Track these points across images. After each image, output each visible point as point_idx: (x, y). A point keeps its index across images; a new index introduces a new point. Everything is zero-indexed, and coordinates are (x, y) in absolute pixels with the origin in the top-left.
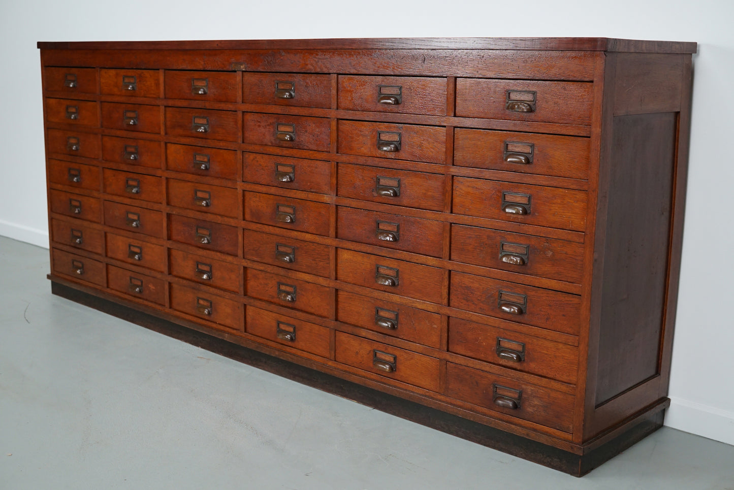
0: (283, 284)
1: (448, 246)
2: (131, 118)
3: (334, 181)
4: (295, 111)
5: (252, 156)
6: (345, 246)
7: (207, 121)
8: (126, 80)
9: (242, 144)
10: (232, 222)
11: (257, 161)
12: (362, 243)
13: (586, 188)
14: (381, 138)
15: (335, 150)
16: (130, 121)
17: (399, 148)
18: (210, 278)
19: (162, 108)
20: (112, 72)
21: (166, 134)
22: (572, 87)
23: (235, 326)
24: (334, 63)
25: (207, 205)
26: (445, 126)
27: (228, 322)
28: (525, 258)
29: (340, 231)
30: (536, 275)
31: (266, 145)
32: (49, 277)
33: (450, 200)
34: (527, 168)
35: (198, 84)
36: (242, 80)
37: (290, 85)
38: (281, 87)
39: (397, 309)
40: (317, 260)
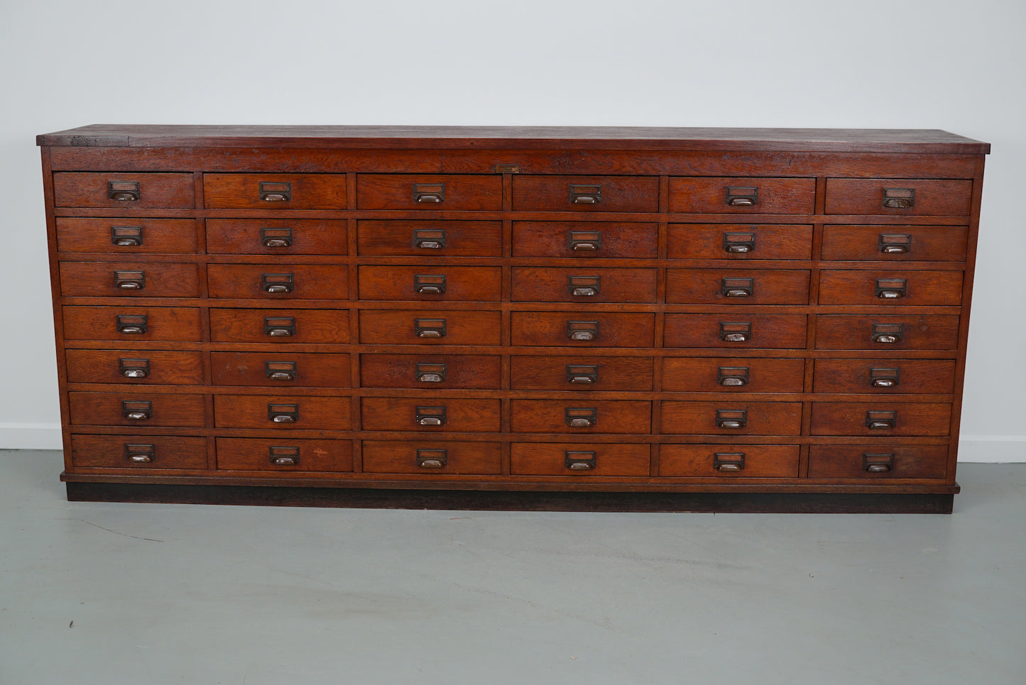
0: (575, 409)
1: (814, 337)
3: (663, 288)
4: (603, 216)
5: (528, 271)
6: (675, 354)
7: (444, 235)
9: (512, 259)
10: (492, 350)
11: (537, 276)
12: (701, 348)
13: (964, 268)
14: (729, 239)
15: (665, 256)
17: (754, 249)
19: (352, 222)
20: (234, 178)
21: (358, 254)
23: (491, 472)
26: (811, 224)
27: (478, 469)
28: (900, 335)
29: (669, 340)
30: (911, 349)
31: (551, 256)
32: (62, 478)
33: (816, 293)
34: (904, 256)
35: (426, 190)
36: (512, 184)
39: (746, 406)
40: (632, 374)
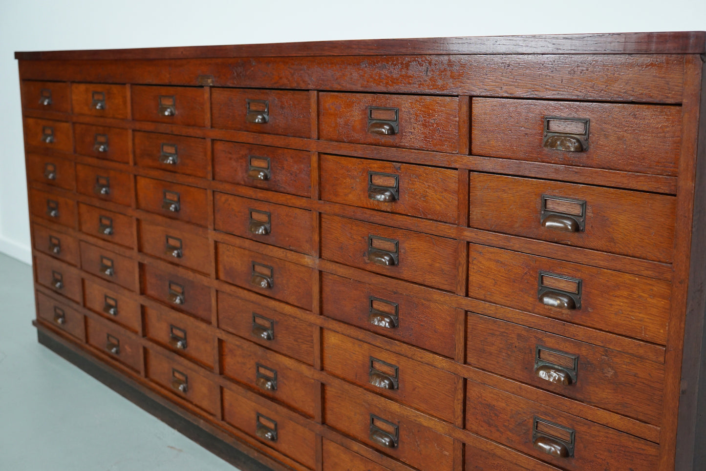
0: (262, 366)
1: (463, 344)
2: (101, 144)
3: (317, 238)
4: (268, 140)
5: (224, 198)
6: (330, 326)
7: (176, 151)
8: (96, 97)
10: (205, 281)
11: (229, 205)
12: (352, 325)
13: (668, 276)
14: (374, 181)
15: (317, 195)
16: (100, 147)
17: (396, 197)
18: (185, 346)
19: (130, 132)
20: (82, 87)
21: (135, 164)
22: (646, 112)
23: (212, 411)
24: (313, 76)
25: (179, 255)
26: (456, 169)
27: (205, 404)
28: (572, 374)
29: (325, 307)
30: (589, 403)
31: (239, 184)
32: (34, 323)
33: (464, 277)
34: (575, 238)
35: (167, 102)
36: (211, 98)
37: (264, 105)
38: (253, 108)
39: (397, 420)
40: (299, 340)
